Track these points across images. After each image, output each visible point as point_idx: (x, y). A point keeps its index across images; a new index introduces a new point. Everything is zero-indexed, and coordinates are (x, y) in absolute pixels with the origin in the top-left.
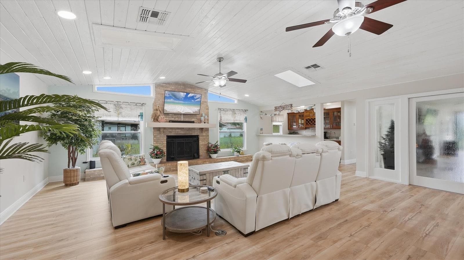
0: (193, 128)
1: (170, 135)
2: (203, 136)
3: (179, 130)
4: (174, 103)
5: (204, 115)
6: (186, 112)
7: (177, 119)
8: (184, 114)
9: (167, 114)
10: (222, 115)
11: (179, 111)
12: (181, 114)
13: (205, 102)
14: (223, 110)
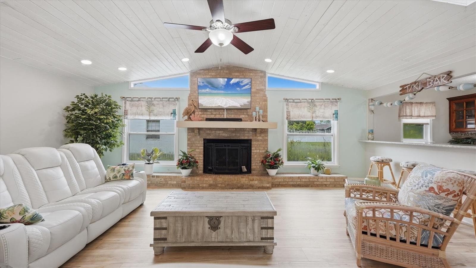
0: (241, 129)
1: (208, 138)
2: (258, 141)
3: (221, 132)
4: (210, 94)
5: (257, 109)
6: (230, 105)
7: (218, 117)
8: (227, 109)
9: (205, 110)
10: (290, 109)
11: (219, 104)
12: (223, 109)
13: (261, 90)
14: (292, 100)
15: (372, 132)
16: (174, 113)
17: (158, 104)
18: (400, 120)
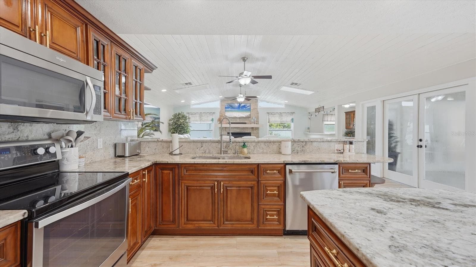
0: (246, 127)
2: (254, 133)
3: (236, 129)
4: (231, 111)
5: (254, 118)
6: (241, 116)
7: (234, 122)
8: (239, 118)
9: (228, 118)
10: (270, 118)
11: (235, 116)
12: (237, 118)
13: (256, 108)
14: (271, 113)
15: (309, 128)
16: (212, 120)
17: (205, 116)
18: (323, 123)
